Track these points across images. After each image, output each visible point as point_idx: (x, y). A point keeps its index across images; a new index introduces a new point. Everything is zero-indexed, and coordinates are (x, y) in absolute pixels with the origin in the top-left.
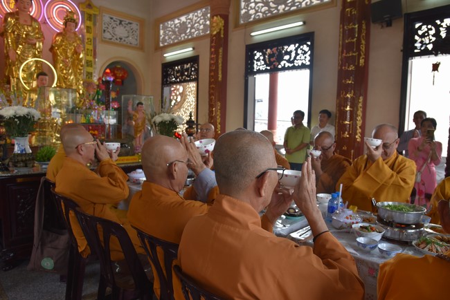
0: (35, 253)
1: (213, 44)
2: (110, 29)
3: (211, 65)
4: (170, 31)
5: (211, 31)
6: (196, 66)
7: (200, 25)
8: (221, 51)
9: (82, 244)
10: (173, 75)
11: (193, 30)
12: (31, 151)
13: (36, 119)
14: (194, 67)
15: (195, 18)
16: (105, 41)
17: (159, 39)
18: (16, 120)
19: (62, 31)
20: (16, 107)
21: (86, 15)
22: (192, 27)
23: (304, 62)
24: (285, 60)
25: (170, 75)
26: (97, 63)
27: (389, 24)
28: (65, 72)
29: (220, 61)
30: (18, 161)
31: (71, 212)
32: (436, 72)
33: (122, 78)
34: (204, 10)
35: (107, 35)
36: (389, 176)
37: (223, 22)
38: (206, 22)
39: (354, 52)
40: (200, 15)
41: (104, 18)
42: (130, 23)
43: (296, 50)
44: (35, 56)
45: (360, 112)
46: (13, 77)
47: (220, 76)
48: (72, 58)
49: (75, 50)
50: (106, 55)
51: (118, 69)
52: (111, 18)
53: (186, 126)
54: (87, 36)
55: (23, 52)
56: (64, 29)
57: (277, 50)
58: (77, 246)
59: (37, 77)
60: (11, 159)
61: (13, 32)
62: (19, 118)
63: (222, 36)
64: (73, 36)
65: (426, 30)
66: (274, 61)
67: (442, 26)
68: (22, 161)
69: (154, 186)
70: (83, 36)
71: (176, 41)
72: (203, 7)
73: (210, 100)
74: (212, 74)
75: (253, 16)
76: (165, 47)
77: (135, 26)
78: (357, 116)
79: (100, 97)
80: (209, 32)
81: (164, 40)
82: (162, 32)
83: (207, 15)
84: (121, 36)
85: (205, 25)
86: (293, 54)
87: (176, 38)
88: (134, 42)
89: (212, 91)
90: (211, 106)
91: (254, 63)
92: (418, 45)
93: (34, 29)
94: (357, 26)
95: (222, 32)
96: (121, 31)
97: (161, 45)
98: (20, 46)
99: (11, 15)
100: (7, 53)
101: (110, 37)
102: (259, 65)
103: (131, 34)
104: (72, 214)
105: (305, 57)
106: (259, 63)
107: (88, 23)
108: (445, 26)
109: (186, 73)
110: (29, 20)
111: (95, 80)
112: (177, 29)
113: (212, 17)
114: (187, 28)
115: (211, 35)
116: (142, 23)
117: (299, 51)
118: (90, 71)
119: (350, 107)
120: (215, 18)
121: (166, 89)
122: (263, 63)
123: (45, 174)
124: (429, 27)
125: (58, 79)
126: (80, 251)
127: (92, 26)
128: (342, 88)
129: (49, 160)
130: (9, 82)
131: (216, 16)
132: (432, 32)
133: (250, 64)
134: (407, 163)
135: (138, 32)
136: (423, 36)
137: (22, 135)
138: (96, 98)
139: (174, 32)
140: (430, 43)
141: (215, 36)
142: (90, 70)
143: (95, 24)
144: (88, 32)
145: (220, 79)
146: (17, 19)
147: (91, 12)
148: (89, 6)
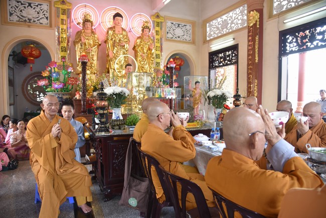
0: (125, 193)
1: (250, 34)
2: (172, 31)
3: (248, 50)
4: (214, 28)
5: (248, 23)
6: (235, 52)
7: (239, 20)
8: (257, 38)
9: (159, 193)
10: (218, 60)
11: (233, 25)
12: (122, 119)
13: (126, 95)
15: (234, 16)
16: (168, 40)
17: (206, 34)
18: (114, 96)
19: (141, 35)
20: (114, 87)
21: (155, 23)
22: (232, 23)
24: (318, 40)
25: (215, 61)
26: (163, 55)
28: (142, 63)
29: (257, 47)
30: (115, 125)
31: (152, 166)
33: (180, 65)
34: (241, 8)
35: (170, 36)
37: (258, 15)
38: (243, 17)
40: (238, 13)
41: (167, 24)
42: (185, 26)
44: (124, 54)
46: (111, 69)
47: (257, 58)
48: (147, 53)
49: (149, 47)
50: (169, 49)
51: (177, 59)
52: (172, 23)
53: (233, 99)
54: (156, 37)
55: (117, 51)
56: (142, 34)
57: (309, 32)
58: (155, 193)
59: (126, 67)
60: (110, 123)
61: (112, 39)
62: (116, 94)
63: (258, 26)
64: (147, 38)
66: (307, 42)
68: (117, 125)
69: (235, 155)
70: (154, 38)
71: (219, 35)
72: (240, 6)
73: (249, 78)
74: (250, 57)
75: (285, 7)
76: (211, 40)
77: (188, 27)
79: (165, 79)
80: (246, 25)
81: (210, 35)
82: (208, 29)
83: (244, 12)
84: (179, 35)
85: (242, 20)
87: (220, 33)
88: (188, 38)
89: (250, 71)
90: (249, 83)
91: (287, 46)
93: (123, 36)
95: (258, 23)
96: (179, 32)
97: (208, 39)
98: (116, 48)
99: (111, 28)
100: (108, 53)
101: (172, 36)
102: (292, 47)
103: (186, 33)
104: (153, 168)
106: (292, 45)
107: (157, 29)
109: (228, 59)
110: (121, 30)
111: (162, 67)
112: (220, 26)
113: (249, 12)
114: (228, 24)
115: (248, 27)
116: (193, 24)
118: (158, 62)
120: (252, 12)
121: (212, 72)
122: (295, 44)
123: (132, 135)
125: (138, 68)
126: (157, 197)
127: (159, 30)
129: (135, 125)
130: (108, 72)
131: (253, 11)
133: (283, 47)
135: (191, 31)
137: (118, 107)
138: (162, 80)
139: (218, 28)
141: (252, 27)
142: (158, 60)
143: (161, 29)
144: (157, 34)
145: (257, 61)
146: (114, 31)
147: (159, 20)
148: (158, 16)
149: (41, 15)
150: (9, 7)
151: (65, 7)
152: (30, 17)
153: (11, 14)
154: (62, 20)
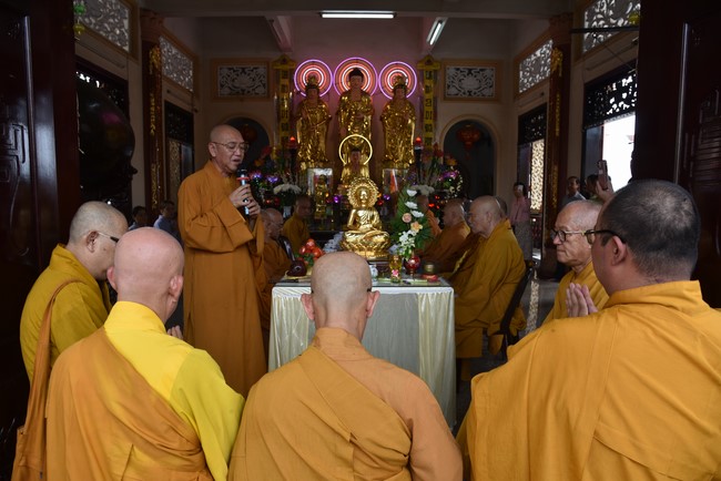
1: (551, 88)
2: (456, 83)
4: (527, 71)
8: (558, 96)
16: (447, 98)
17: (519, 83)
19: (392, 99)
21: (424, 74)
24: (623, 100)
26: (438, 126)
28: (392, 141)
35: (453, 91)
37: (562, 56)
41: (448, 72)
42: (482, 70)
47: (558, 130)
49: (403, 117)
50: (450, 115)
51: (466, 130)
52: (458, 69)
54: (426, 96)
55: (353, 127)
56: (394, 98)
63: (560, 75)
64: (402, 102)
70: (421, 98)
71: (532, 85)
73: (548, 164)
76: (523, 94)
77: (488, 72)
81: (523, 85)
82: (521, 74)
84: (471, 88)
87: (533, 81)
88: (488, 92)
89: (548, 152)
93: (363, 104)
95: (561, 70)
96: (470, 83)
97: (521, 91)
98: (351, 122)
99: (345, 94)
101: (456, 92)
103: (484, 83)
107: (428, 83)
110: (359, 95)
114: (541, 65)
116: (498, 65)
120: (554, 52)
127: (432, 85)
131: (554, 49)
135: (493, 79)
139: (531, 73)
141: (552, 76)
142: (429, 135)
143: (435, 83)
144: (427, 92)
145: (557, 134)
146: (349, 97)
147: (431, 68)
148: (429, 62)
149: (257, 83)
150: (220, 78)
151: (286, 67)
152: (243, 86)
153: (222, 86)
154: (283, 86)
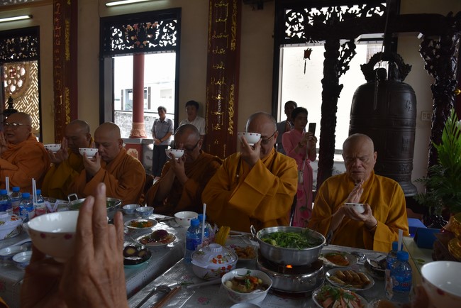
1: (57, 13)
3: (54, 40)
6: (35, 40)
8: (67, 22)
14: (33, 42)
23: (170, 43)
24: (148, 39)
27: (260, 7)
29: (67, 36)
32: (307, 59)
36: (272, 183)
39: (224, 34)
43: (161, 28)
45: (231, 102)
47: (68, 55)
57: (138, 26)
63: (69, 3)
65: (295, 17)
66: (135, 40)
67: (310, 15)
71: (5, 3)
74: (57, 51)
78: (229, 106)
86: (158, 34)
89: (57, 74)
90: (57, 92)
91: (111, 41)
92: (288, 32)
94: (227, 5)
102: (117, 44)
105: (172, 37)
108: (312, 15)
109: (23, 49)
117: (165, 30)
119: (221, 96)
122: (122, 41)
124: (299, 14)
128: (212, 75)
132: (301, 20)
133: (106, 42)
134: (288, 162)
136: (292, 23)
140: (299, 31)
